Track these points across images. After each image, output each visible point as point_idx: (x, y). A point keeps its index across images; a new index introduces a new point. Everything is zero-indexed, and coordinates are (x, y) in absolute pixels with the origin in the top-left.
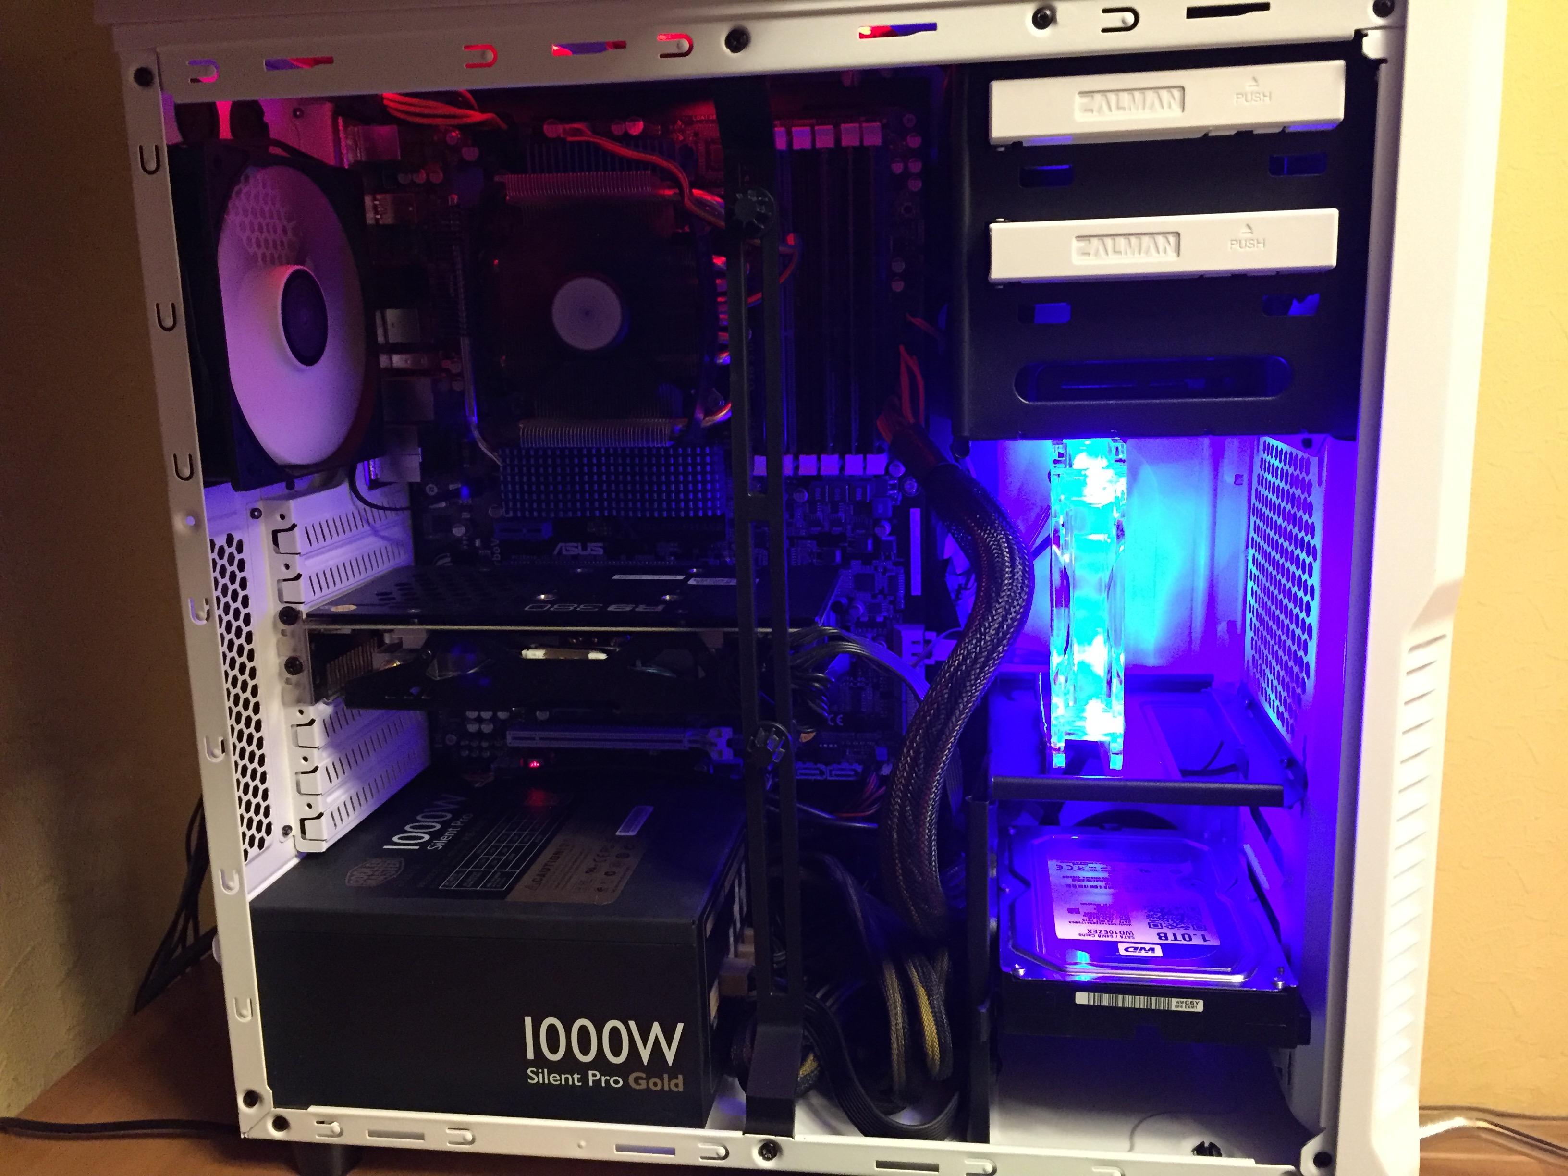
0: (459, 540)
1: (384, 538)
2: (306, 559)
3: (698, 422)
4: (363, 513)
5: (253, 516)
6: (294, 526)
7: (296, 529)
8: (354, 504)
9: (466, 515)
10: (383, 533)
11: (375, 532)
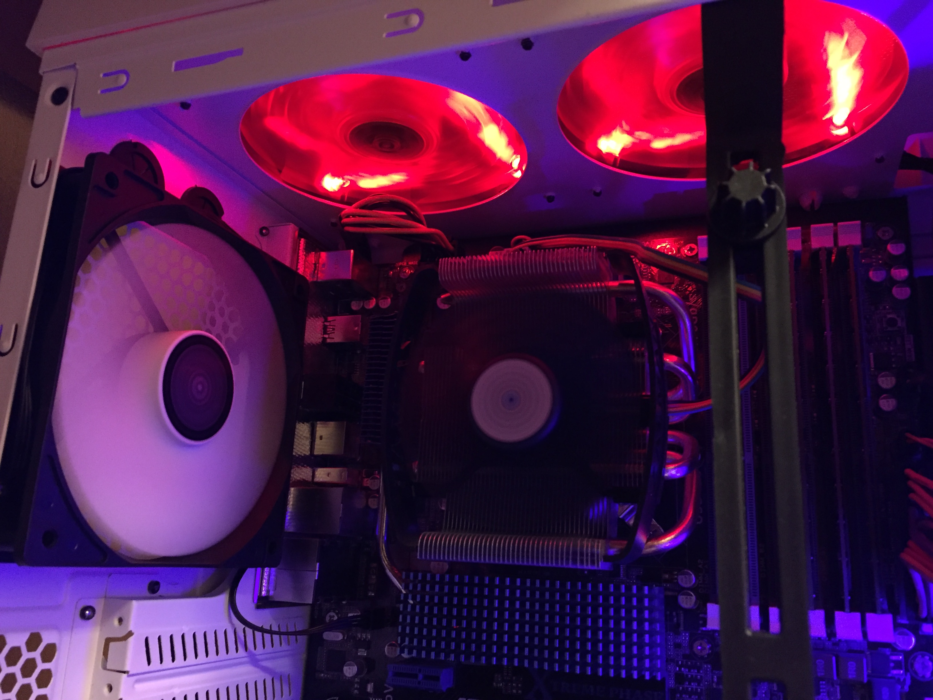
0: (350, 681)
1: (265, 669)
2: (138, 681)
3: (639, 547)
4: (241, 634)
5: (83, 616)
6: (130, 634)
7: (131, 639)
8: (231, 621)
9: (362, 653)
10: (265, 664)
11: (254, 661)
